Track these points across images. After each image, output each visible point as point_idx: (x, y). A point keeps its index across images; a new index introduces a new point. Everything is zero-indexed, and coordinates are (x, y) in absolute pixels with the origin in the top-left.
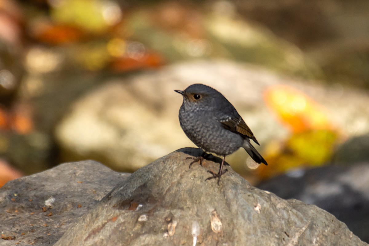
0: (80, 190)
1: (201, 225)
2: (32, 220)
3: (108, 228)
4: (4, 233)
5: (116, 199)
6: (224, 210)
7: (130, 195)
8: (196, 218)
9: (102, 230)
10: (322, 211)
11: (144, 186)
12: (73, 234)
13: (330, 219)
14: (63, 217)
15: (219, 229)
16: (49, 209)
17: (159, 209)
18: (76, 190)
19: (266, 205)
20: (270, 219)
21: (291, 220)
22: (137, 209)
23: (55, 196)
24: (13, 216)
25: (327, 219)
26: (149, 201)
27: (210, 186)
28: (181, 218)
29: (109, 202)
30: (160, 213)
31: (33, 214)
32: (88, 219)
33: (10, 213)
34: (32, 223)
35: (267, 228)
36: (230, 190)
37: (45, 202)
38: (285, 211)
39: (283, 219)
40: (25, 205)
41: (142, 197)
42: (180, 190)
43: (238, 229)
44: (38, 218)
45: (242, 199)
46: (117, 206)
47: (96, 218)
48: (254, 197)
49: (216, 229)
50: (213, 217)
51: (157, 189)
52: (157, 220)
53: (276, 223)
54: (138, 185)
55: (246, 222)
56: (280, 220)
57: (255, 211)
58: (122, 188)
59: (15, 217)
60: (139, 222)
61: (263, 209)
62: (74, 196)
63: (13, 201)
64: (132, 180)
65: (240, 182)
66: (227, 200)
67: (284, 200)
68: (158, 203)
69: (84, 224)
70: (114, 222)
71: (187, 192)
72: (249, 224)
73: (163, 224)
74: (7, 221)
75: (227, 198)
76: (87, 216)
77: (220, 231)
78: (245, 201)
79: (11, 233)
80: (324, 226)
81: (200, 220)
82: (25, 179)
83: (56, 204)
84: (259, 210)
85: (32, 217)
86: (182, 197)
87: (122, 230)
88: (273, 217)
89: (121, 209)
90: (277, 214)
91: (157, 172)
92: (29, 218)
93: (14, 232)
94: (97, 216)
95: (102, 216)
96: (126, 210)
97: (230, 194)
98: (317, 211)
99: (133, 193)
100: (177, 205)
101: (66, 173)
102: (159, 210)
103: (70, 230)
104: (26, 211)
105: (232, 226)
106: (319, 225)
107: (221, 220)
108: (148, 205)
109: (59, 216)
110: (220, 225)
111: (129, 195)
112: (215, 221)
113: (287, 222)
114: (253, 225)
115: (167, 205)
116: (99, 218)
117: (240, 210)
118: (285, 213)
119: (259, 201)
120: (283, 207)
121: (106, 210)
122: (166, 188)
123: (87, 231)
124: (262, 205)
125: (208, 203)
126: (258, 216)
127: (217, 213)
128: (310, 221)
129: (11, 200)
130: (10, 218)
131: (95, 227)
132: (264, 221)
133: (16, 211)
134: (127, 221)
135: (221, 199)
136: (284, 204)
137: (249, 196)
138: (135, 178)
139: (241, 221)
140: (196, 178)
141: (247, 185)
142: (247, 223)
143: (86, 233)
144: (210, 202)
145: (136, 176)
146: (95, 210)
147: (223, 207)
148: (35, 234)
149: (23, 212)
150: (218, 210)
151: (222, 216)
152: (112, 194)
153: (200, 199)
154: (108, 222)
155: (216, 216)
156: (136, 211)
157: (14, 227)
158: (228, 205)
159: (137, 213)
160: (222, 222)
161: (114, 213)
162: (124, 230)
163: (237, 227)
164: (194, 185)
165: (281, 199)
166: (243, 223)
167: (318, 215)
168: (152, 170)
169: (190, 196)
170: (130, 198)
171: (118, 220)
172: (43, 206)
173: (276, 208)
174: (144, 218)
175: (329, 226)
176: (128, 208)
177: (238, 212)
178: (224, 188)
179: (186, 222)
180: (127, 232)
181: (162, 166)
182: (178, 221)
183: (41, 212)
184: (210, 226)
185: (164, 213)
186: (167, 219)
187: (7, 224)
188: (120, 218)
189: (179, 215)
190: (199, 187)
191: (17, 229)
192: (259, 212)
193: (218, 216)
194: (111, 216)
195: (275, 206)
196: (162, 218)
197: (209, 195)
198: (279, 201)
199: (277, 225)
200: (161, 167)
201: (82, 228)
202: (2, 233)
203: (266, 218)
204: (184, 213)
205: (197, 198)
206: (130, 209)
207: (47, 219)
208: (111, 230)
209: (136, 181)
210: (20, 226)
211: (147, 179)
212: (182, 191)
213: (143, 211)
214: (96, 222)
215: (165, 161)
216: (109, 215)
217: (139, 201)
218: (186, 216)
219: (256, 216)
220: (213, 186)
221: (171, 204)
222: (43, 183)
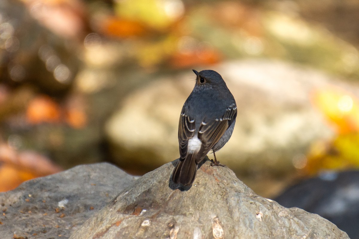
0: (93, 192)
1: (203, 232)
2: (44, 221)
3: (112, 232)
4: (17, 234)
5: (121, 204)
6: (226, 217)
7: (135, 200)
8: (198, 224)
9: (106, 234)
10: (324, 220)
11: (148, 192)
12: (78, 236)
13: (331, 228)
14: (75, 218)
15: (221, 235)
16: (62, 210)
17: (162, 214)
18: (89, 192)
19: (268, 213)
20: (271, 227)
21: (292, 228)
22: (141, 214)
23: (68, 198)
24: (27, 216)
25: (328, 228)
26: (152, 206)
27: (213, 193)
28: (183, 224)
29: (114, 206)
30: (163, 218)
31: (45, 215)
32: (93, 223)
33: (23, 213)
34: (44, 224)
35: (268, 235)
36: (233, 198)
37: (58, 203)
38: (287, 219)
39: (284, 227)
40: (39, 206)
41: (146, 203)
42: (183, 197)
43: (239, 236)
44: (51, 219)
45: (244, 206)
46: (121, 211)
47: (101, 221)
48: (256, 205)
49: (217, 236)
50: (215, 223)
51: (161, 194)
52: (159, 226)
53: (277, 231)
54: (143, 191)
55: (247, 229)
56: (281, 228)
57: (257, 219)
58: (127, 193)
59: (28, 218)
60: (142, 227)
61: (265, 217)
62: (86, 198)
63: (27, 202)
64: (137, 185)
65: (243, 190)
66: (229, 207)
67: (286, 209)
68: (161, 209)
69: (89, 228)
70: (118, 226)
71: (190, 199)
72: (250, 231)
73: (165, 230)
74: (20, 221)
75: (229, 205)
76: (92, 220)
77: (221, 238)
78: (247, 208)
79: (24, 234)
80: (325, 235)
81: (202, 226)
82: (40, 180)
83: (69, 205)
84: (261, 218)
85: (45, 218)
86: (185, 203)
87: (125, 234)
88: (274, 225)
89: (125, 214)
90: (279, 222)
91: (162, 178)
92: (42, 219)
93: (26, 232)
94: (102, 220)
95: (106, 220)
96: (130, 215)
97: (233, 201)
98: (319, 220)
99: (138, 198)
100: (180, 211)
101: (81, 175)
102: (163, 216)
103: (76, 232)
104: (39, 212)
105: (233, 233)
106: (320, 234)
107: (223, 227)
108: (152, 210)
109: (71, 217)
110: (222, 232)
111: (133, 200)
112: (216, 228)
113: (288, 230)
114: (255, 232)
115: (170, 210)
116: (103, 222)
117: (242, 217)
118: (286, 221)
119: (261, 209)
120: (284, 215)
121: (111, 214)
122: (170, 194)
123: (91, 235)
124: (264, 212)
125: (210, 209)
126: (260, 224)
127: (219, 220)
128: (310, 230)
129: (25, 201)
130: (24, 218)
131: (99, 231)
132: (265, 229)
133: (30, 212)
134: (131, 226)
135: (224, 206)
136: (286, 213)
137: (251, 203)
138: (140, 184)
139: (242, 228)
140: (200, 184)
141: (250, 193)
142: (248, 231)
143: (90, 236)
144: (213, 209)
145: (141, 182)
146: (100, 214)
147: (225, 214)
148: (47, 235)
149: (36, 213)
150: (220, 217)
151: (224, 223)
152: (117, 198)
153: (203, 205)
154: (112, 226)
155: (218, 222)
156: (139, 216)
157: (26, 227)
158: (230, 212)
159: (141, 218)
160: (223, 229)
161: (118, 218)
162: (127, 234)
163: (239, 234)
164: (198, 192)
165: (283, 207)
166: (244, 230)
167: (320, 224)
168: (157, 176)
169: (193, 203)
170: (135, 203)
171: (121, 224)
172: (56, 207)
173: (277, 216)
174: (147, 223)
175: (329, 235)
176: (132, 212)
177: (239, 219)
178: (227, 195)
179: (188, 228)
180: (130, 237)
181: (167, 172)
182: (180, 227)
183: (54, 213)
184: (212, 233)
185: (167, 218)
186: (169, 225)
187: (20, 224)
188: (124, 222)
189: (182, 221)
190: (202, 194)
191: (29, 230)
192: (261, 220)
193: (220, 223)
194: (115, 220)
195: (277, 214)
196: (164, 224)
197: (212, 202)
198: (281, 209)
199: (279, 233)
200: (165, 173)
201: (87, 231)
202: (15, 233)
203: (268, 226)
204: (186, 219)
205: (200, 205)
206: (133, 214)
207: (59, 220)
208: (114, 234)
209: (141, 186)
210: (32, 226)
211: (151, 184)
212: (185, 198)
213: (147, 216)
214: (100, 226)
215: (170, 167)
216: (113, 220)
217: (142, 206)
218: (188, 222)
219: (258, 224)
220: (215, 193)
221: (174, 210)
222: (57, 185)
